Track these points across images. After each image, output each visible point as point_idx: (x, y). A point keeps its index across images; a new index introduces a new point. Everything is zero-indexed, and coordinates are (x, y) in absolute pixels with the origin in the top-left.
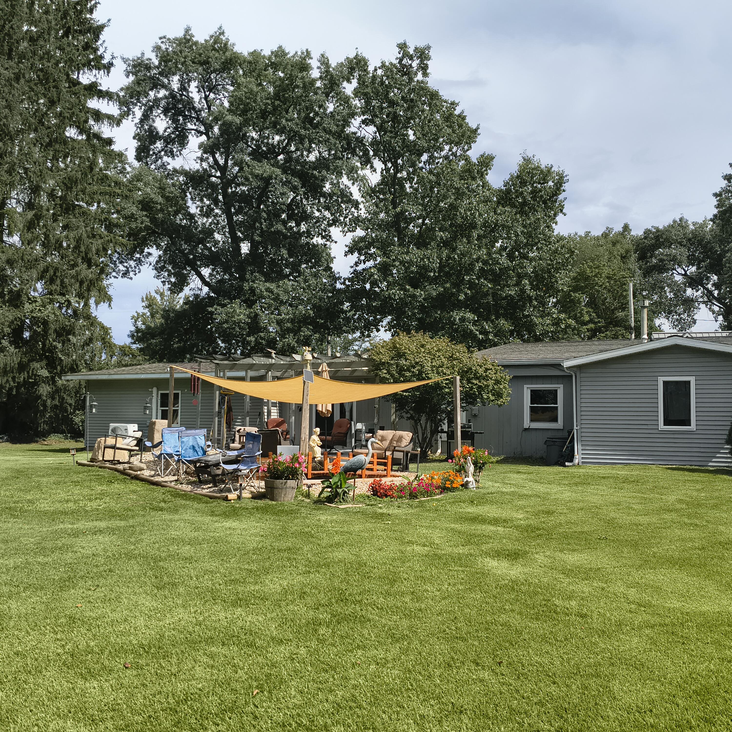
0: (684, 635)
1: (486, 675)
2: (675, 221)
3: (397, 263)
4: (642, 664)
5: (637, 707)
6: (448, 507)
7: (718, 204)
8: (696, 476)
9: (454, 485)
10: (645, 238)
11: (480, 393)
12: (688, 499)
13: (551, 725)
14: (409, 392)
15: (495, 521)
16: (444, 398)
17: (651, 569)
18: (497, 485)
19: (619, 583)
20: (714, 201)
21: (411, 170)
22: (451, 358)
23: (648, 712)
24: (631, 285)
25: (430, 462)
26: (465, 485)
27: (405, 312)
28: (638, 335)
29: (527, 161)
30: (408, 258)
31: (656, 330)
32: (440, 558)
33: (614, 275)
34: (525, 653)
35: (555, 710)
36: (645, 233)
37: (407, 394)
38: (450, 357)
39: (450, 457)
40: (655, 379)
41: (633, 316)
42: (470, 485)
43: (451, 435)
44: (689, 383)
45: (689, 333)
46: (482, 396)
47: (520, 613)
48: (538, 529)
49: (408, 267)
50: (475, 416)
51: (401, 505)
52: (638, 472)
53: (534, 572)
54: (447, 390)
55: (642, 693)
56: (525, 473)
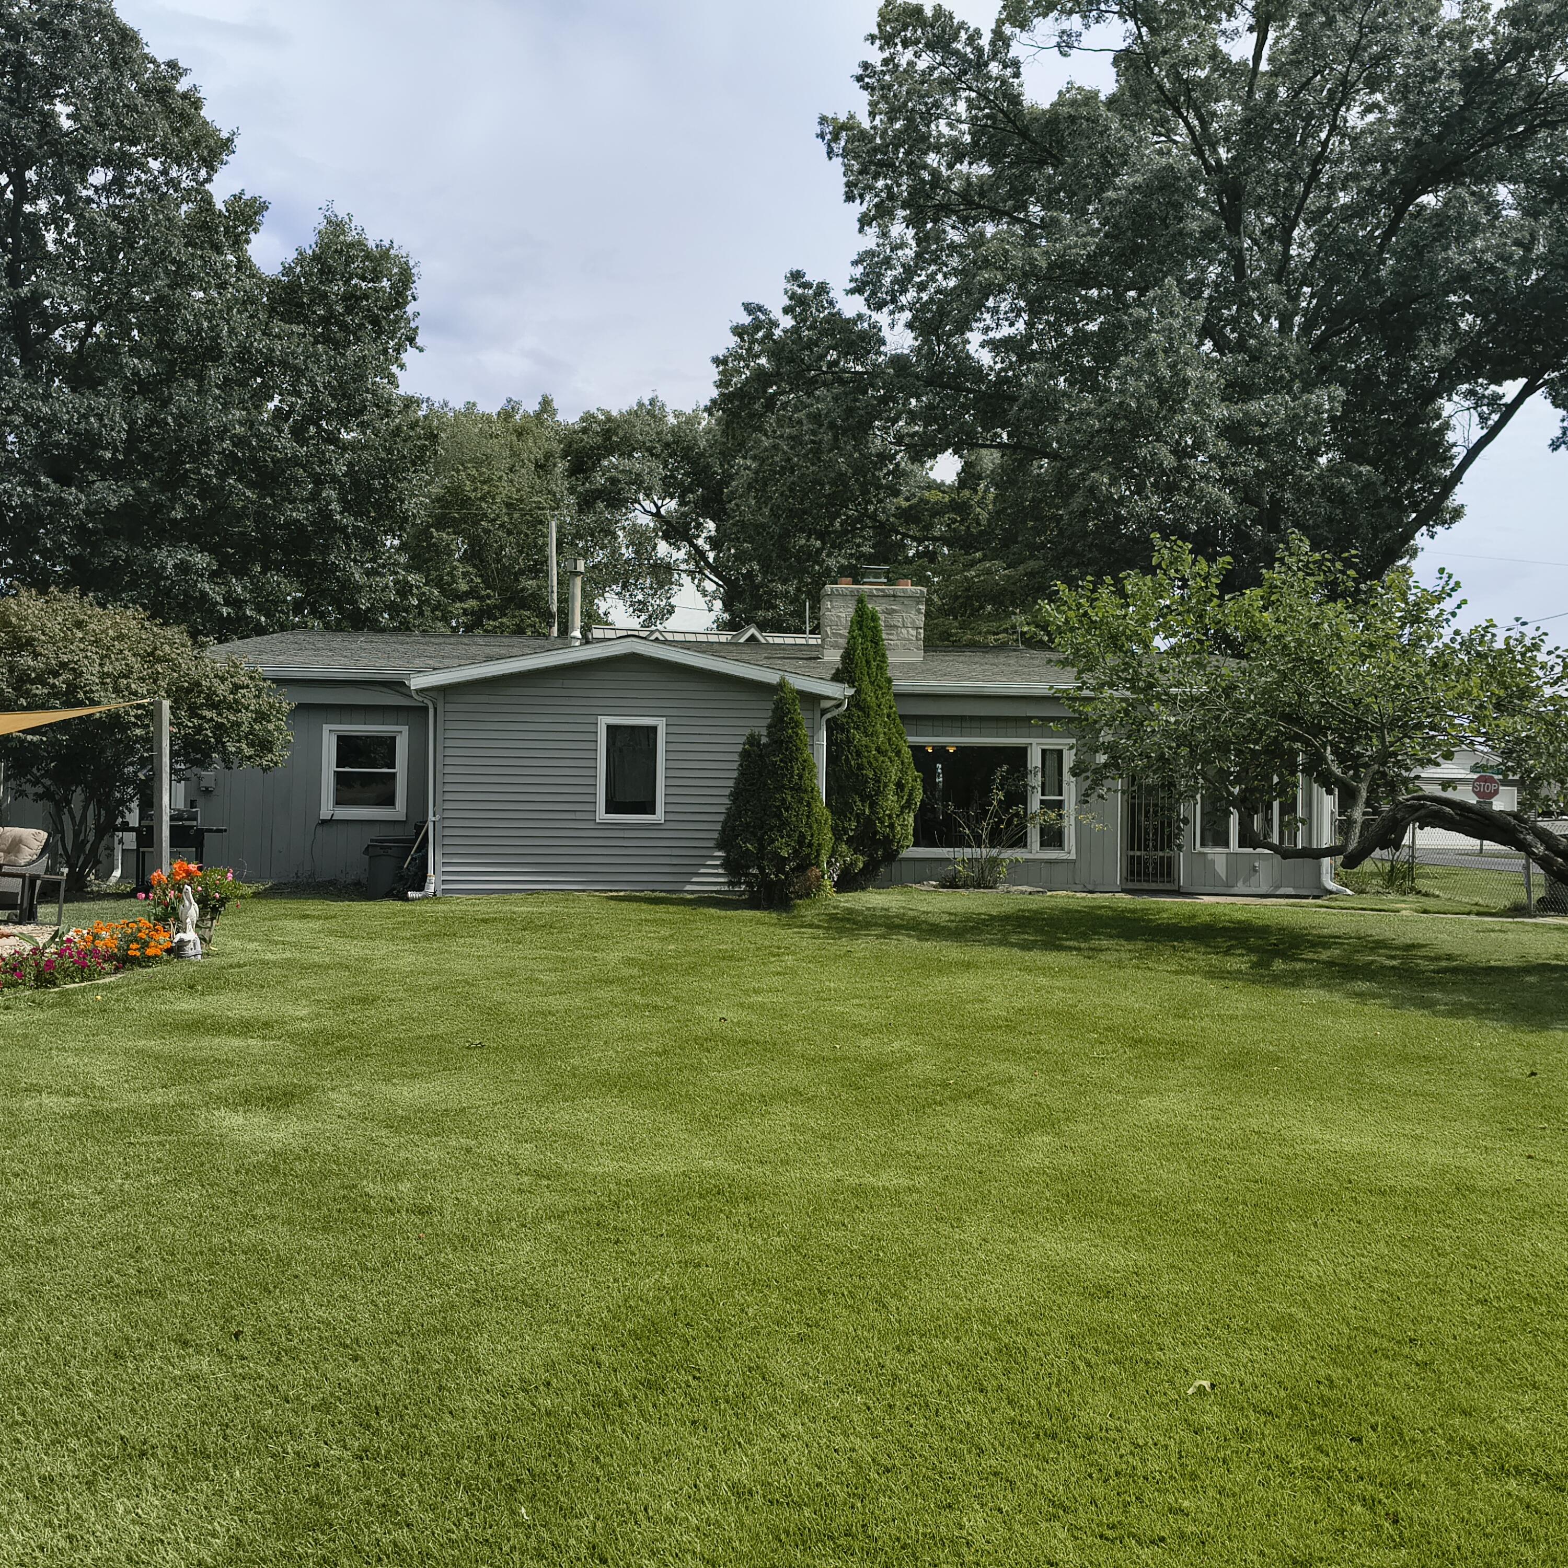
0: (619, 1226)
1: (203, 1364)
2: (641, 405)
3: (18, 419)
4: (537, 1295)
5: (522, 1380)
6: (133, 1002)
7: (721, 380)
8: (661, 911)
9: (150, 952)
10: (585, 431)
11: (219, 741)
12: (643, 957)
13: (345, 1447)
14: (44, 734)
15: (245, 1028)
16: (131, 751)
17: (567, 1101)
18: (252, 946)
19: (502, 1135)
20: (714, 374)
21: (61, 200)
22: (151, 657)
23: (542, 1388)
24: (553, 524)
25: (93, 899)
26: (177, 950)
27: (36, 540)
28: (564, 631)
29: (336, 226)
30: (45, 410)
31: (599, 623)
32: (107, 1119)
33: (521, 500)
34: (295, 1304)
35: (355, 1416)
36: (583, 420)
37: (36, 738)
38: (149, 655)
39: (144, 886)
40: (591, 719)
41: (555, 589)
42: (189, 951)
43: (147, 836)
44: (654, 729)
45: (660, 632)
46: (224, 746)
47: (289, 1222)
48: (340, 1037)
49: (47, 431)
50: (207, 792)
51: (11, 1003)
52: (552, 908)
53: (325, 1131)
54: (138, 732)
55: (532, 1352)
56: (319, 918)
